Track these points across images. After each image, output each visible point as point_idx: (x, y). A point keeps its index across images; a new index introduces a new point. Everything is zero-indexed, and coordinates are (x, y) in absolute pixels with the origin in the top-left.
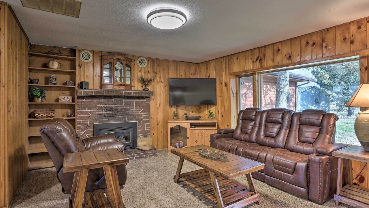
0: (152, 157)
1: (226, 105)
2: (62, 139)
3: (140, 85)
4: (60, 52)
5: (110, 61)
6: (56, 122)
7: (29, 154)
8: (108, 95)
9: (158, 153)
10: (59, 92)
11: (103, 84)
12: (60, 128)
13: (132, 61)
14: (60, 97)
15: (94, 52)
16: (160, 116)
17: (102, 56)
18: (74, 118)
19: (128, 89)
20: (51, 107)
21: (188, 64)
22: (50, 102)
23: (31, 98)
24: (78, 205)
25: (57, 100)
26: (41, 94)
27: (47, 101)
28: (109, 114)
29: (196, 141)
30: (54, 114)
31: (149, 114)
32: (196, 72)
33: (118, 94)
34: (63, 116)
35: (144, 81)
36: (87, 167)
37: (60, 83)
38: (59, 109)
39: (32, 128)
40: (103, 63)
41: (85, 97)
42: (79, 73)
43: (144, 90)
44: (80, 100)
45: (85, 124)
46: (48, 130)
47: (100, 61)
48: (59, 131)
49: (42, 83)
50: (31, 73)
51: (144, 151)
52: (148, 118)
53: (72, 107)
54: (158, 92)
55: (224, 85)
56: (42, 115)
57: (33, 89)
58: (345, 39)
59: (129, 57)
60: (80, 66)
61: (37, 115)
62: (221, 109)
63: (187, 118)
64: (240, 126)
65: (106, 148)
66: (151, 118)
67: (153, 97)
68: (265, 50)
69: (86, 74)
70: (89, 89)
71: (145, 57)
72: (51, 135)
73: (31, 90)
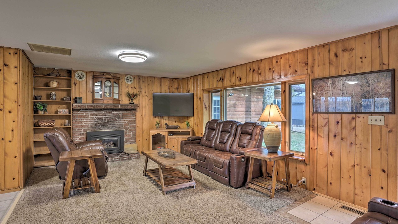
0: (135, 159)
1: (200, 116)
2: (60, 142)
3: (127, 99)
4: (59, 73)
5: (100, 80)
6: (55, 130)
7: (34, 155)
8: (98, 108)
9: (141, 157)
10: (58, 106)
11: (94, 99)
12: (57, 134)
13: (120, 79)
14: (59, 110)
15: (87, 72)
16: (145, 126)
17: (93, 76)
18: (70, 127)
19: (115, 103)
20: (52, 118)
21: (172, 79)
22: (50, 114)
23: (36, 111)
24: (68, 182)
25: (57, 112)
26: (44, 107)
27: (48, 114)
28: (100, 123)
29: (173, 147)
30: (54, 123)
31: (135, 124)
32: (180, 87)
33: (107, 107)
34: (61, 125)
35: (130, 96)
36: (74, 158)
37: (59, 98)
38: (58, 119)
39: (36, 135)
40: (94, 81)
41: (79, 109)
42: (74, 89)
43: (130, 103)
44: (75, 112)
45: (80, 132)
46: (49, 136)
47: (92, 79)
48: (57, 136)
49: (44, 99)
50: (35, 91)
51: (129, 154)
52: (135, 127)
53: (68, 118)
54: (144, 105)
55: (199, 99)
56: (44, 125)
57: (37, 104)
58: (270, 69)
59: (118, 76)
60: (75, 84)
61: (41, 125)
62: (197, 120)
63: (168, 127)
64: (206, 134)
65: (90, 149)
66: (137, 127)
67: (138, 109)
68: (225, 72)
69: (81, 91)
70: (83, 103)
71: (131, 75)
72: (51, 139)
73: (35, 105)
